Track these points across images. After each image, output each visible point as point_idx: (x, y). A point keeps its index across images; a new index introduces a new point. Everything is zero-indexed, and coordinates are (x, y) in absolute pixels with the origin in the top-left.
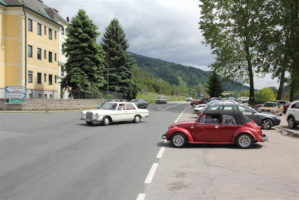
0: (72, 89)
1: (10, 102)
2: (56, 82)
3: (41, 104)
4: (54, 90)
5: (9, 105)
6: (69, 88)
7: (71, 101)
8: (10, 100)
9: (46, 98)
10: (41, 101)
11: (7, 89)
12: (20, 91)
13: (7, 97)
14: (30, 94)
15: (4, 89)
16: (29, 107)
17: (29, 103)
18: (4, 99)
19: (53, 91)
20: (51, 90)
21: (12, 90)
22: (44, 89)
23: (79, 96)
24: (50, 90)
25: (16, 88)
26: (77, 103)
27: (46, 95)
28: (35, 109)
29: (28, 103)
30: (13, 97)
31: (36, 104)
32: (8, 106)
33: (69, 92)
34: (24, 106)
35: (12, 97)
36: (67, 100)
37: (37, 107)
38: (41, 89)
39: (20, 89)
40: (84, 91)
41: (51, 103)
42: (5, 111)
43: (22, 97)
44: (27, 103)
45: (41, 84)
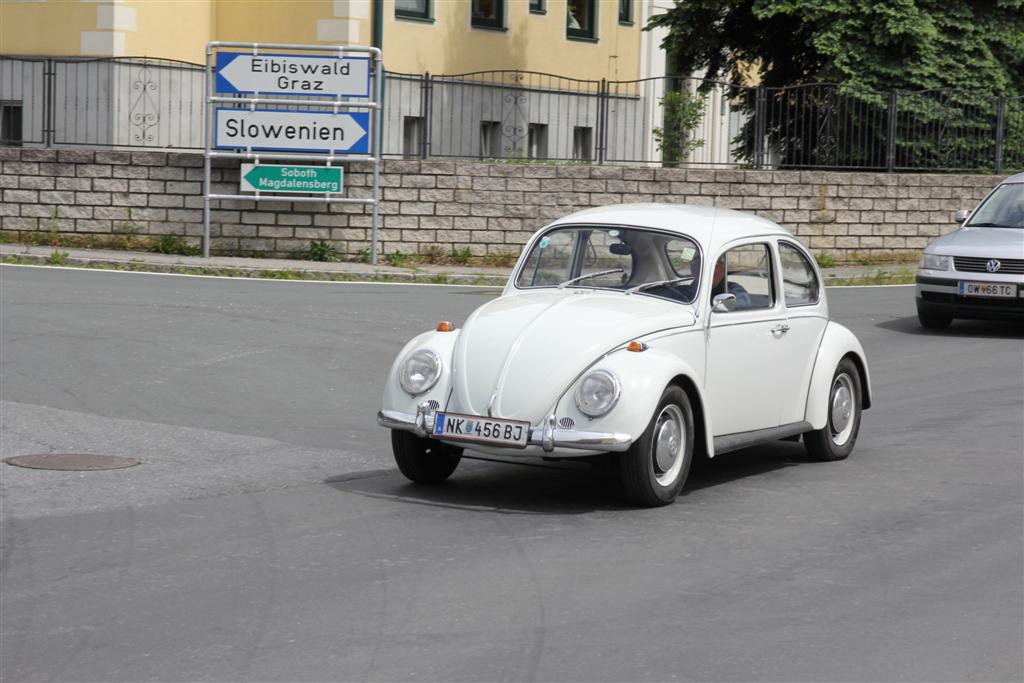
0: (768, 80)
1: (246, 186)
2: (625, 18)
3: (493, 206)
4: (612, 89)
5: (241, 209)
6: (741, 65)
7: (753, 189)
8: (246, 169)
9: (543, 155)
10: (498, 185)
11: (224, 72)
12: (326, 89)
13: (224, 140)
14: (409, 122)
15: (202, 69)
16: (396, 235)
17: (401, 195)
18: (202, 158)
19: (603, 95)
20: (584, 88)
21: (268, 82)
22: (526, 82)
23: (828, 141)
24: (574, 87)
25: (298, 61)
26: (804, 204)
27: (538, 131)
28: (448, 248)
29: (389, 195)
30: (272, 142)
31: (453, 209)
32: (234, 217)
33: (735, 108)
34: (354, 222)
35: (261, 141)
36: (717, 178)
37: (465, 237)
38: (498, 79)
39: (327, 70)
40: (879, 99)
41: (584, 199)
42: (206, 261)
43: (346, 145)
44: (378, 192)
45: (506, 30)
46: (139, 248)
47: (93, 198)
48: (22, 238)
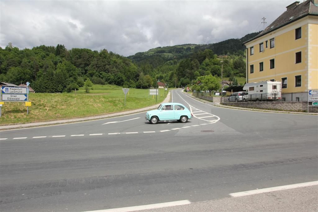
1: (313, 105)
5: (313, 107)
8: (313, 103)
11: (310, 92)
13: (310, 100)
15: (307, 92)
18: (308, 102)
21: (315, 93)
30: (316, 100)
32: (312, 108)
35: (315, 100)
46: (301, 112)
47: (296, 107)
48: (289, 111)
